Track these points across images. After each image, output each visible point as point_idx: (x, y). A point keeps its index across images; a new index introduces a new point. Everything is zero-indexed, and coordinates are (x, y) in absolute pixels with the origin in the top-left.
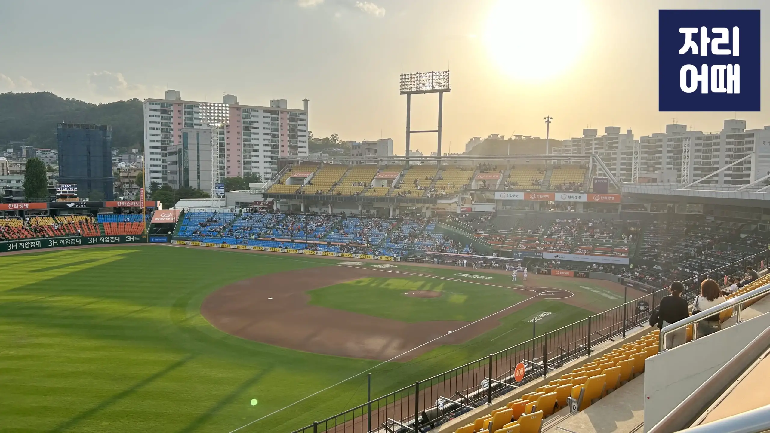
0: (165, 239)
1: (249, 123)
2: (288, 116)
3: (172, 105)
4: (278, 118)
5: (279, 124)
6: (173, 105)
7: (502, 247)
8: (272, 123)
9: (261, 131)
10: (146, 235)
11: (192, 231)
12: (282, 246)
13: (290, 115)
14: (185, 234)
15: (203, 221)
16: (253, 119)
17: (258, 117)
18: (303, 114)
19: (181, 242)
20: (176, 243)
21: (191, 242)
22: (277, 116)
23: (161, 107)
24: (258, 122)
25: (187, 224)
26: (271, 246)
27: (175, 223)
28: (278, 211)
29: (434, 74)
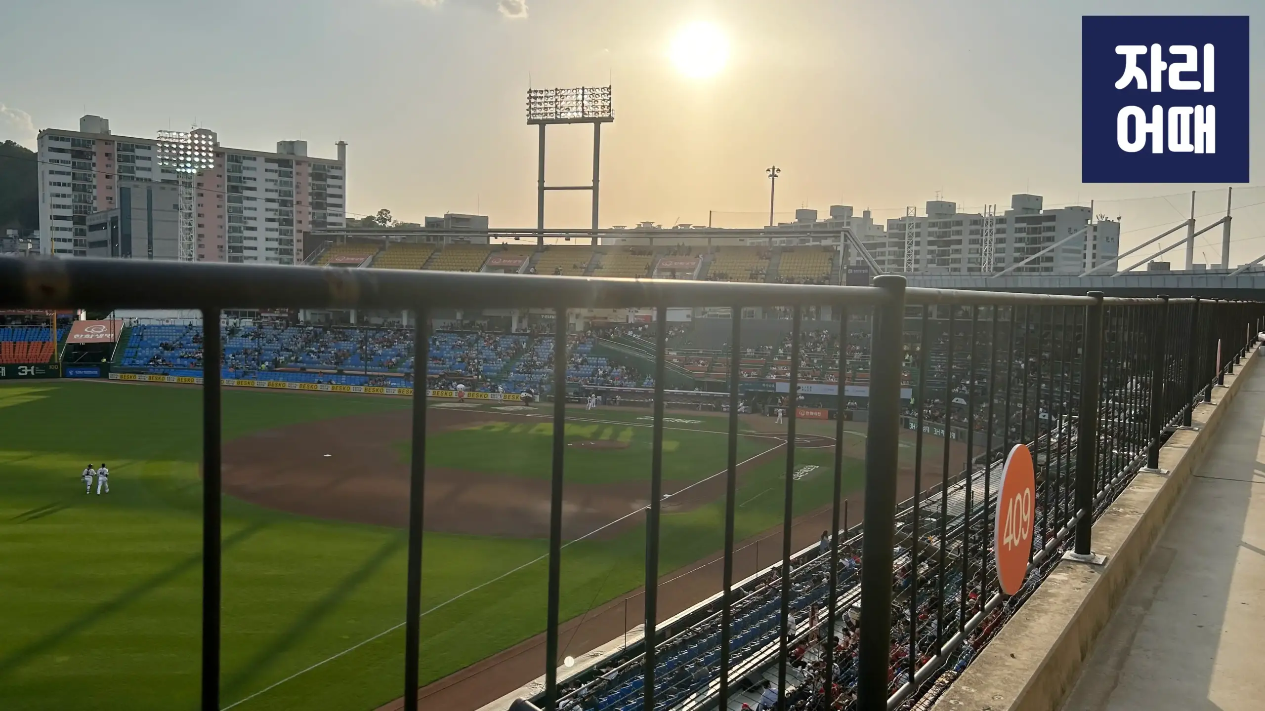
0: (96, 372)
1: (240, 179)
2: (310, 170)
3: (93, 144)
4: (291, 172)
5: (294, 184)
6: (96, 142)
7: (708, 376)
8: (281, 181)
9: (261, 194)
10: (58, 364)
11: (147, 357)
12: (321, 380)
13: (314, 169)
14: (133, 362)
15: (168, 339)
16: (246, 174)
17: (255, 169)
18: (337, 168)
19: (127, 376)
20: (119, 378)
21: (147, 376)
22: (289, 169)
23: (73, 145)
24: (255, 179)
25: (137, 345)
26: (300, 381)
27: (115, 343)
28: (307, 323)
29: (585, 90)
